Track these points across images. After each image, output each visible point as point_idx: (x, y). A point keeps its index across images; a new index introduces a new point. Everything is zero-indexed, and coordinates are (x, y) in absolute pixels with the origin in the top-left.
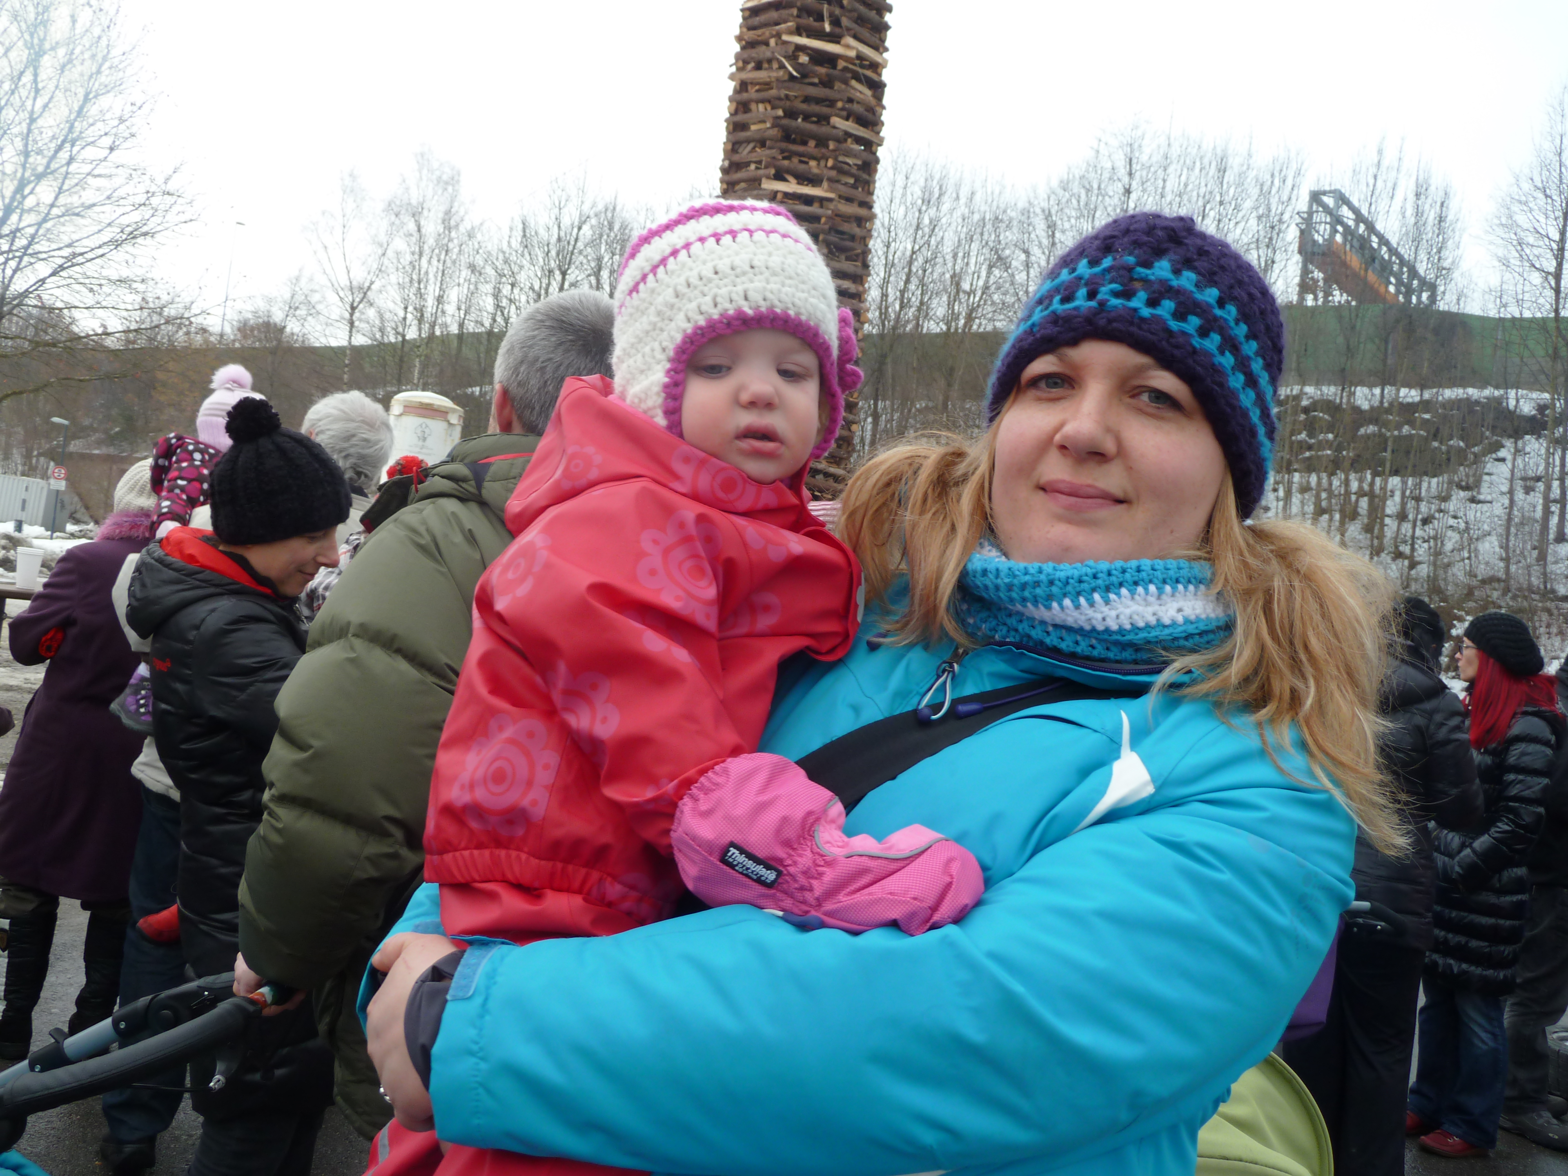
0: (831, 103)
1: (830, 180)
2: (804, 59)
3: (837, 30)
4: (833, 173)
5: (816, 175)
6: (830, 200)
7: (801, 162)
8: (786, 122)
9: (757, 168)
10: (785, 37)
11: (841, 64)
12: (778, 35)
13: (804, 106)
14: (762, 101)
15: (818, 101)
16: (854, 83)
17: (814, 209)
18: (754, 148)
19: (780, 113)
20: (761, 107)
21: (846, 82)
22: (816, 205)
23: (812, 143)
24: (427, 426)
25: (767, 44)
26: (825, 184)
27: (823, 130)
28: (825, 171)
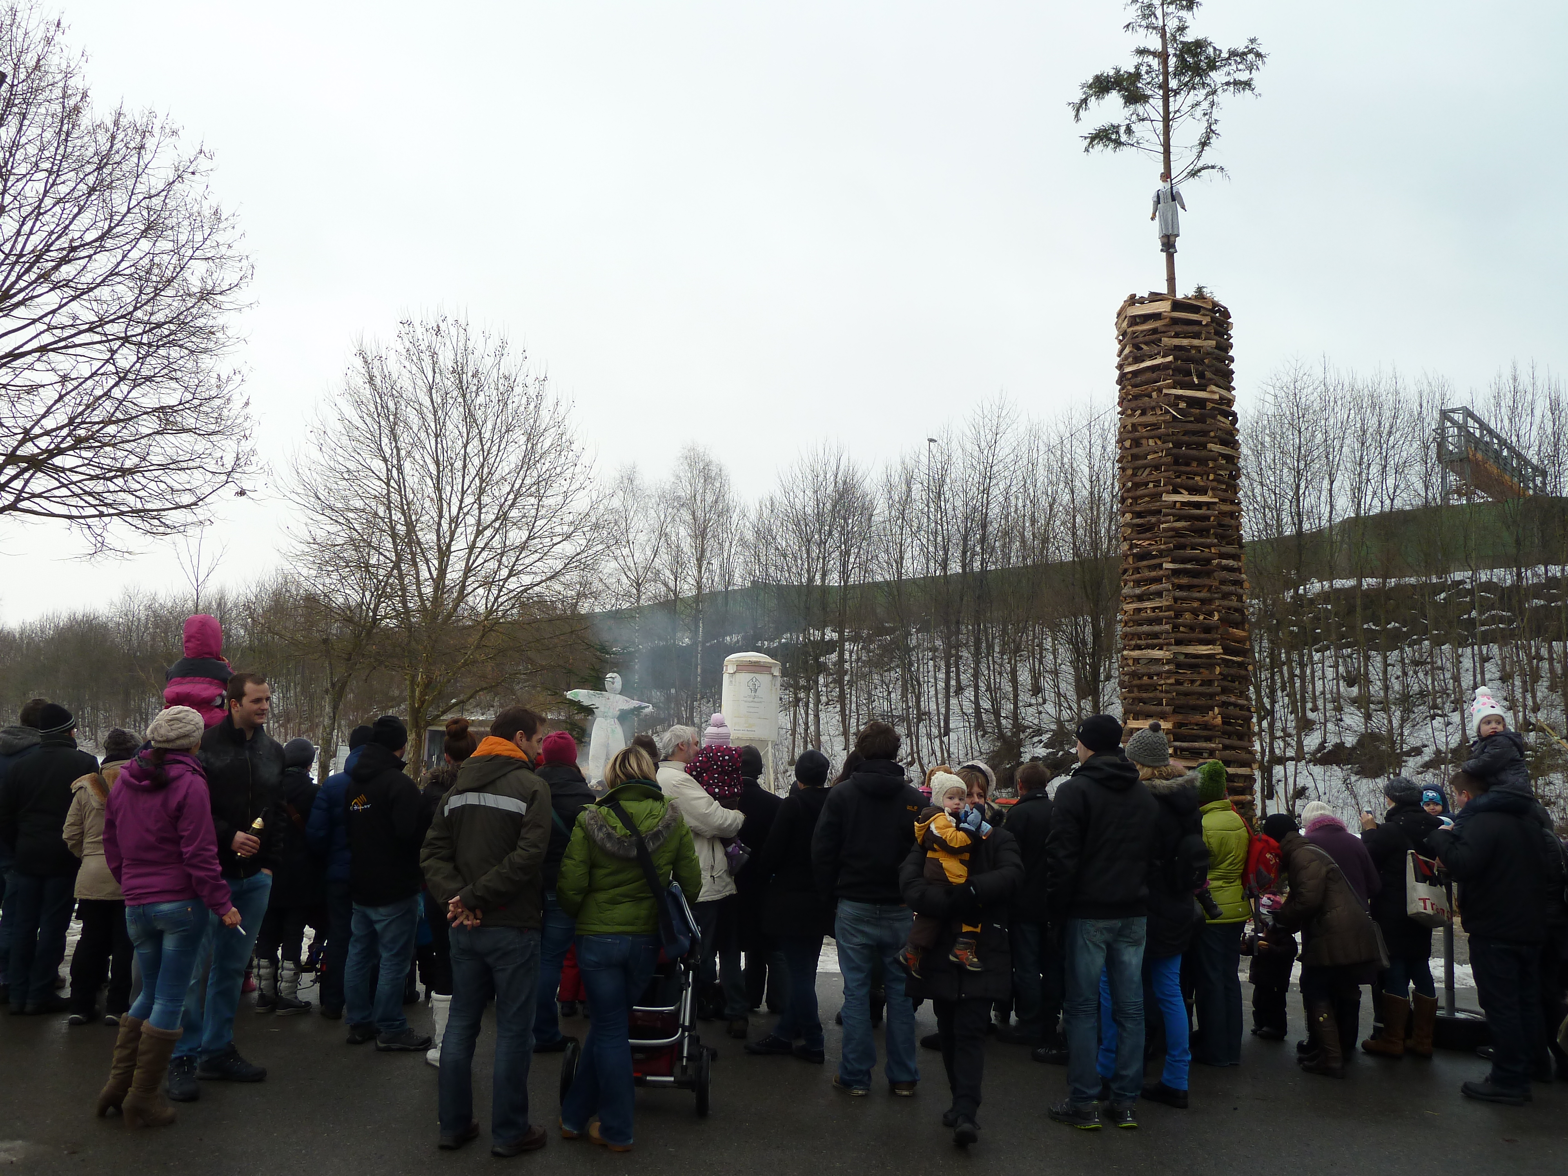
0: (1205, 433)
1: (1213, 489)
2: (1183, 405)
3: (1203, 381)
4: (1215, 484)
5: (1202, 486)
6: (1215, 503)
7: (1187, 478)
8: (1175, 451)
9: (1155, 486)
10: (1165, 391)
11: (1210, 405)
12: (1160, 390)
13: (1186, 438)
14: (1152, 438)
15: (1194, 433)
16: (1219, 417)
17: (1203, 511)
18: (1151, 472)
19: (1171, 445)
20: (1151, 442)
21: (1214, 417)
22: (1205, 508)
23: (1195, 464)
25: (1151, 397)
26: (1210, 493)
27: (1204, 453)
28: (1209, 483)
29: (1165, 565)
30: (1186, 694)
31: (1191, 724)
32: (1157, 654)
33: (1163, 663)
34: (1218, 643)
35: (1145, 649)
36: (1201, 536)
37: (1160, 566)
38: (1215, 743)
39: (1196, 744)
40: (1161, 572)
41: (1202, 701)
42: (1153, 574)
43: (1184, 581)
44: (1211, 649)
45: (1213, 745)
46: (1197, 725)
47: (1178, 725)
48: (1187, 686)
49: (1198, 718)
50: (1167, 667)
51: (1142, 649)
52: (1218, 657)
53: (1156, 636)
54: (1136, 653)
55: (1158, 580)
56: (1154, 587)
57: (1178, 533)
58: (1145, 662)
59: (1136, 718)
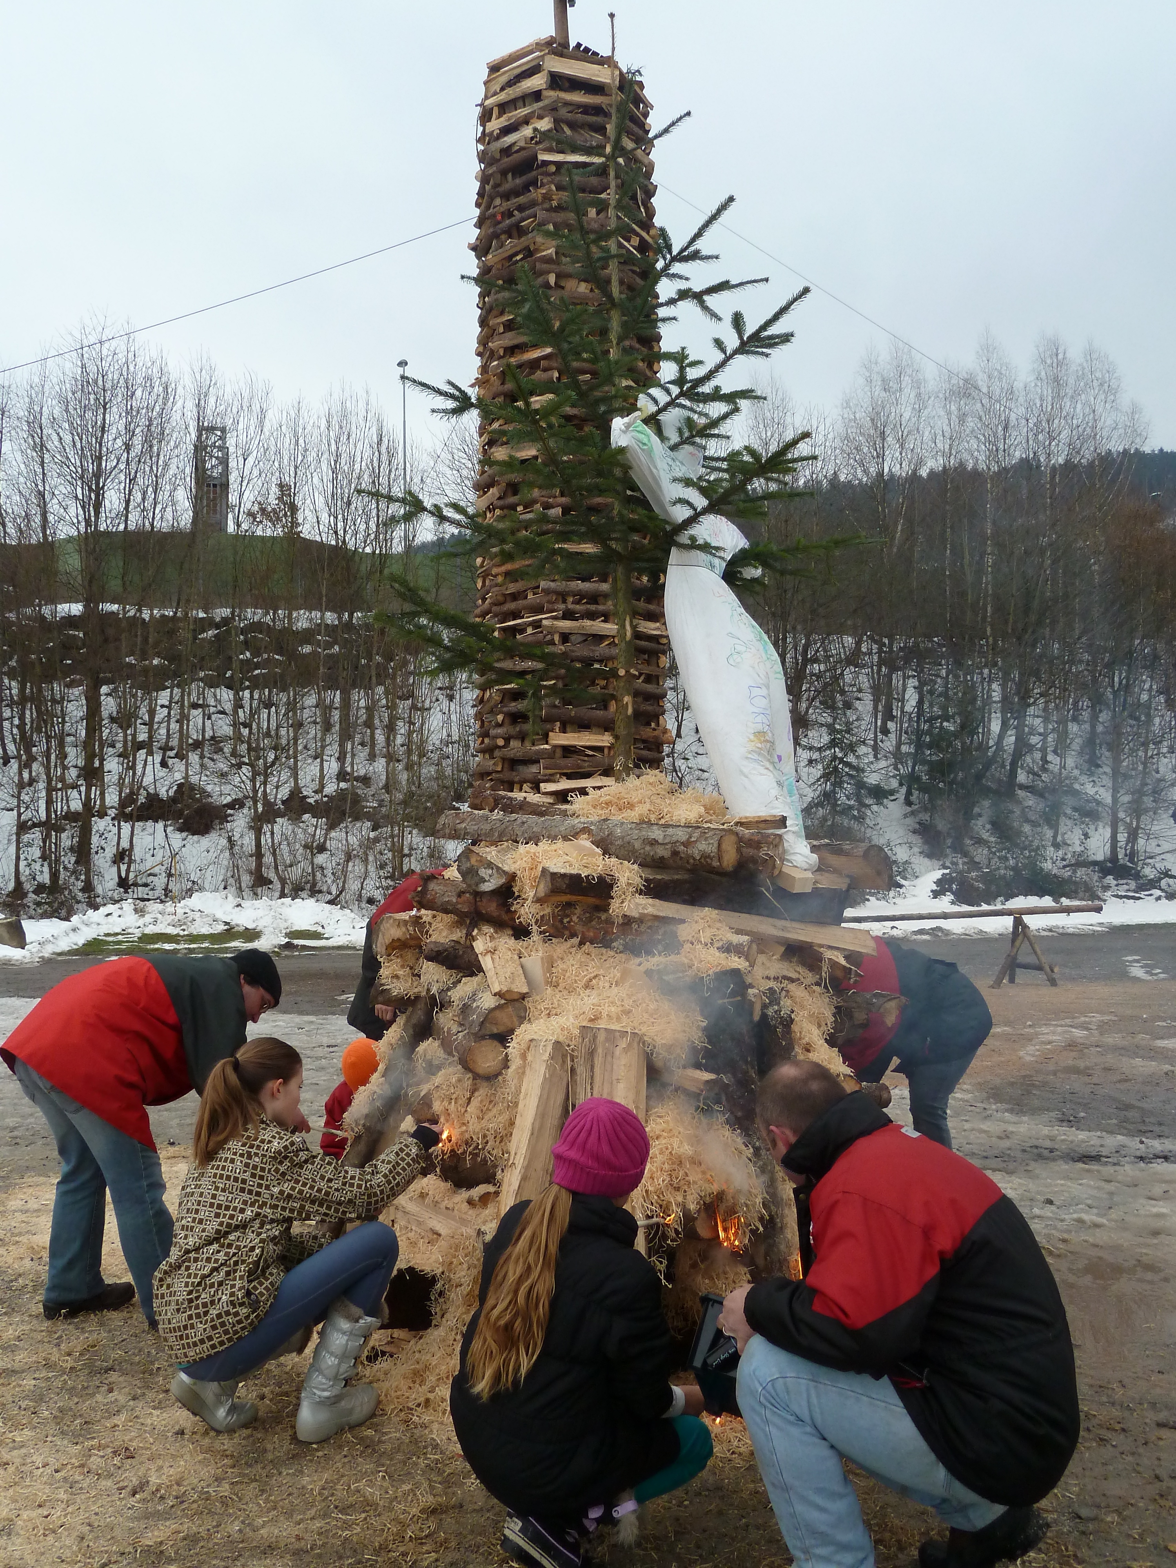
32: (599, 626)
33: (612, 644)
35: (581, 618)
46: (644, 741)
51: (576, 619)
53: (594, 598)
54: (566, 625)
58: (581, 639)
59: (564, 730)
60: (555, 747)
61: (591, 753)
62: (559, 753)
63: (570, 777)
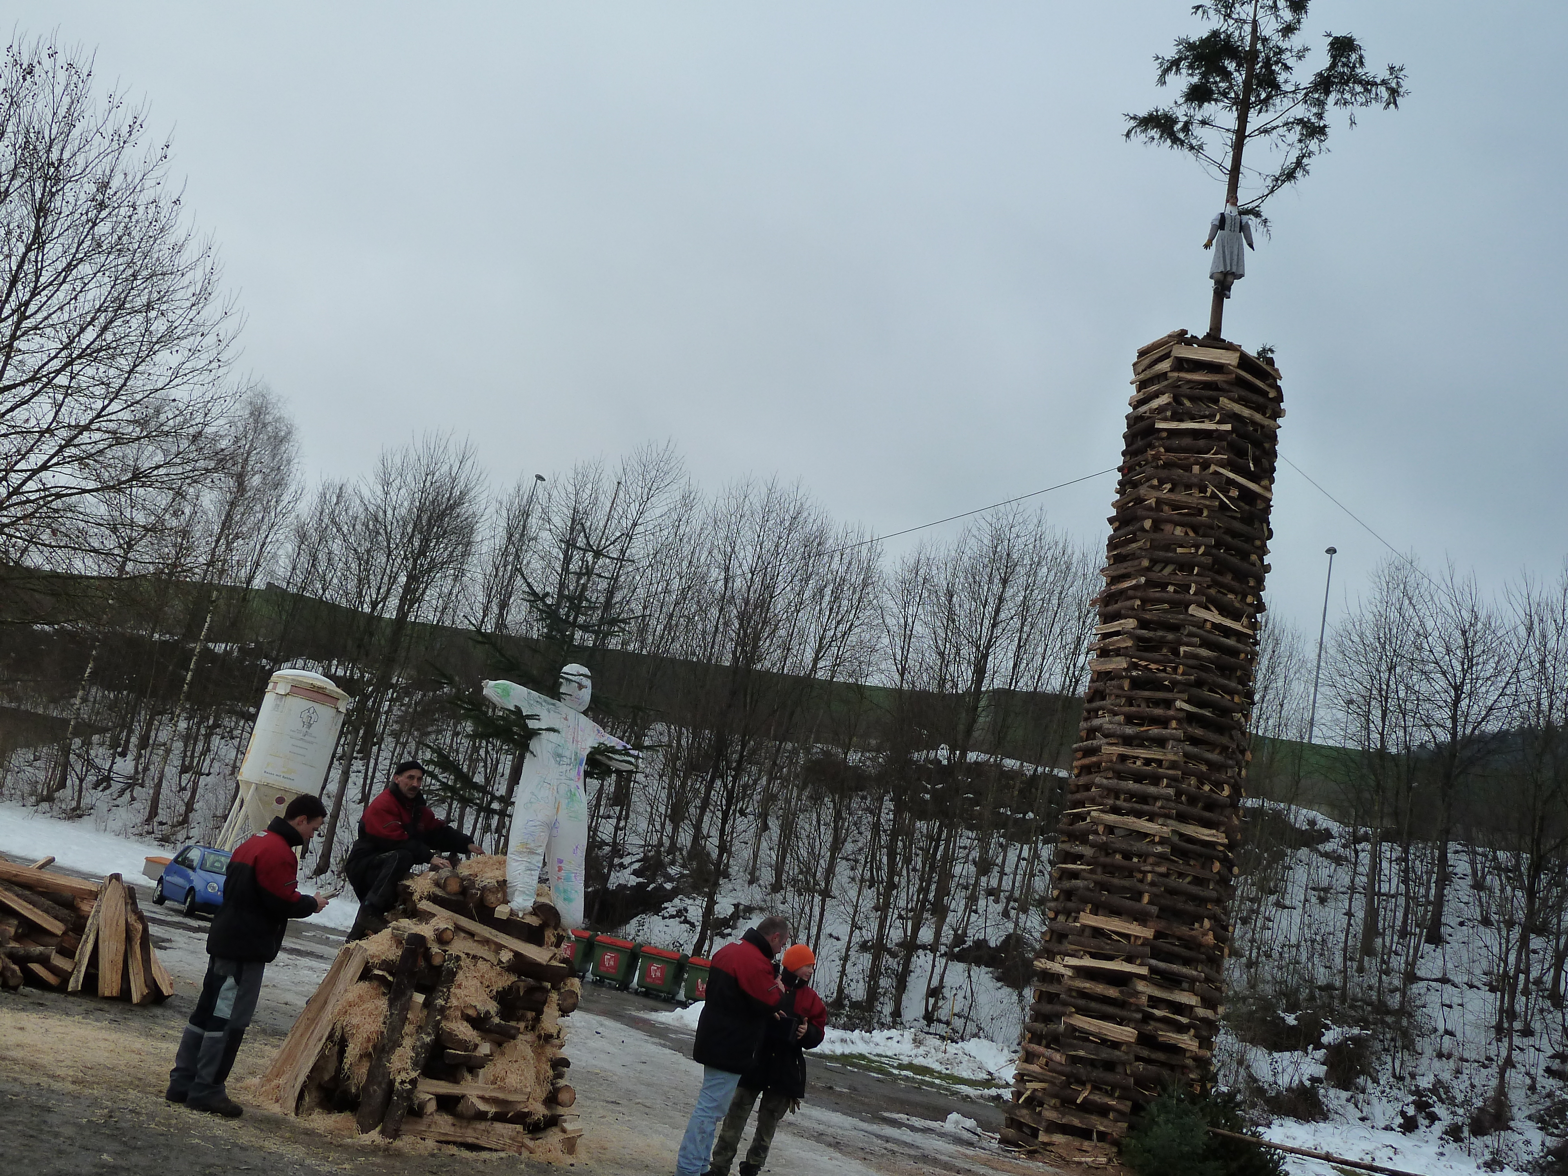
2: (1235, 493)
3: (1257, 471)
5: (1237, 608)
7: (1219, 592)
9: (1175, 591)
10: (1214, 468)
12: (1205, 465)
13: (1229, 539)
14: (1182, 525)
15: (1234, 534)
17: (1231, 642)
18: (1174, 570)
19: (1213, 542)
20: (1179, 531)
22: (1234, 639)
23: (1229, 576)
24: (315, 711)
27: (1245, 565)
28: (1245, 607)
29: (1178, 704)
30: (1172, 892)
31: (1173, 936)
32: (1144, 825)
33: (1152, 842)
34: (1223, 829)
35: (1127, 814)
36: (1223, 676)
37: (1168, 704)
38: (1196, 970)
39: (1175, 967)
40: (1171, 713)
41: (1190, 907)
42: (1158, 711)
43: (1199, 732)
44: (1214, 836)
45: (1195, 973)
46: (1179, 939)
47: (1158, 935)
48: (1174, 882)
49: (1184, 930)
50: (1159, 849)
51: (1123, 815)
52: (1221, 848)
53: (1144, 799)
54: (1111, 818)
55: (1164, 723)
56: (1155, 731)
57: (1200, 665)
58: (1123, 833)
59: (1095, 912)
60: (1084, 927)
61: (1116, 937)
62: (1087, 932)
63: (1093, 956)
